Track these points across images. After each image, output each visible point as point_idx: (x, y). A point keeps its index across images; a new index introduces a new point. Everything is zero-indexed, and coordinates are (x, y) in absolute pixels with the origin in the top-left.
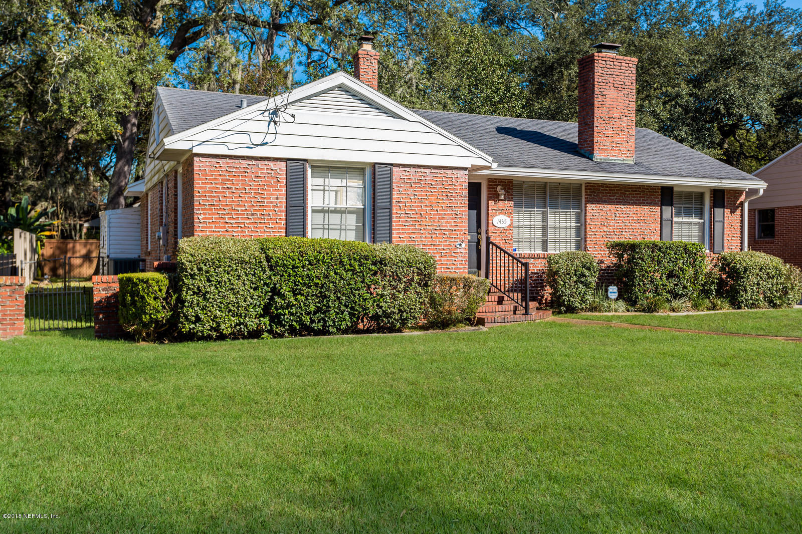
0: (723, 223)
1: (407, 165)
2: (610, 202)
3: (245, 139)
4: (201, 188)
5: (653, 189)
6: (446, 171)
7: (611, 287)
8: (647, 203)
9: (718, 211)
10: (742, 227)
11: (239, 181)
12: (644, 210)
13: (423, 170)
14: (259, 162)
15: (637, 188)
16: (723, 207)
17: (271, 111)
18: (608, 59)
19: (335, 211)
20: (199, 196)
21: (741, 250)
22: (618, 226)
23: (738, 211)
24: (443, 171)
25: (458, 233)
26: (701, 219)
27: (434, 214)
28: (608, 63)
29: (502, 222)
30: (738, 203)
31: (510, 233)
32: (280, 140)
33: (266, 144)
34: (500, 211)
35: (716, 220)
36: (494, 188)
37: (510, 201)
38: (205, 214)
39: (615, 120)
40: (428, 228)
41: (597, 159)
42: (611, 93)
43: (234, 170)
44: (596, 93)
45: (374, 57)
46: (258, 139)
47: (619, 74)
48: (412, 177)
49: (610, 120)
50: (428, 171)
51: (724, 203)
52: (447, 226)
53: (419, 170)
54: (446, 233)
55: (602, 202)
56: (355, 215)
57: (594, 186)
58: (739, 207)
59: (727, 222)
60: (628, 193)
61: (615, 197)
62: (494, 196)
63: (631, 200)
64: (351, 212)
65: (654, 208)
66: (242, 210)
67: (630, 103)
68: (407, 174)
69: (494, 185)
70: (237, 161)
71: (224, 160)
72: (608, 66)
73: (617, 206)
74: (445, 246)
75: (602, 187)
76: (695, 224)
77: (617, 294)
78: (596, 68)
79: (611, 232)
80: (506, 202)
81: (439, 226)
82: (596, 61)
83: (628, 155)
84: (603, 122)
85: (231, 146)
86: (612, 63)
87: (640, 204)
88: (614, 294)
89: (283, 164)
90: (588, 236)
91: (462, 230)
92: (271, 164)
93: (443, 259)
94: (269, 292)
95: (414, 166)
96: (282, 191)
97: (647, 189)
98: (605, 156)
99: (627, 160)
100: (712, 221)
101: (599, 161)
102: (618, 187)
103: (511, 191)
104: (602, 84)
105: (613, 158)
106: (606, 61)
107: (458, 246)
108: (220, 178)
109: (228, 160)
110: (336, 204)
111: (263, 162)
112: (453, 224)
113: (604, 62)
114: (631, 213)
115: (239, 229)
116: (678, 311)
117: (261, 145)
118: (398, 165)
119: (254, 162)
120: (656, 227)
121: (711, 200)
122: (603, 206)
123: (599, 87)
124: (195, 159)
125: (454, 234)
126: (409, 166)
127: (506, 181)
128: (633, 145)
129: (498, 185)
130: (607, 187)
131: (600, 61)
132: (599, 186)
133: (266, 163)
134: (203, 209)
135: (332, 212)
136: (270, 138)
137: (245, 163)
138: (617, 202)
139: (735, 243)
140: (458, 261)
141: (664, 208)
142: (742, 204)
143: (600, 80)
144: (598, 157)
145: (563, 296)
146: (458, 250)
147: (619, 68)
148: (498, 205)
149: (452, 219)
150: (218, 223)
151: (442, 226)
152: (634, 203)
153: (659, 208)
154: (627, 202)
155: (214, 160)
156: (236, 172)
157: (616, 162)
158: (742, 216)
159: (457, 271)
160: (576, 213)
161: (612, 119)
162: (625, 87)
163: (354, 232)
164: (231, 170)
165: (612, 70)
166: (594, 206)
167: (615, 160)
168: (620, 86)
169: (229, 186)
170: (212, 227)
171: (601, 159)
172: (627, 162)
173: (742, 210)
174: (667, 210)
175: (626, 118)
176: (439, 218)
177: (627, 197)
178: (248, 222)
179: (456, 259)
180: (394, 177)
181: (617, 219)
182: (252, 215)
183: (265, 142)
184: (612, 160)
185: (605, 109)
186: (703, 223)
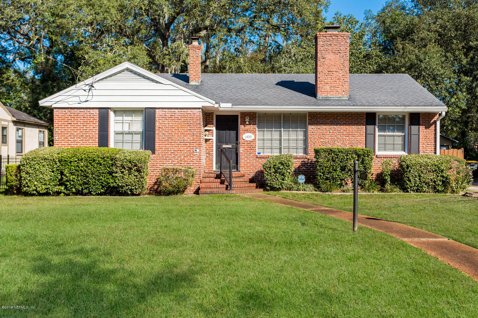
0: (419, 135)
1: (164, 108)
2: (325, 124)
3: (77, 99)
4: (57, 124)
5: (359, 114)
6: (187, 110)
7: (300, 176)
8: (354, 124)
9: (414, 128)
10: (435, 138)
11: (75, 120)
12: (354, 128)
13: (173, 110)
14: (85, 110)
15: (348, 114)
16: (419, 124)
17: (90, 85)
18: (328, 36)
19: (129, 133)
20: (56, 128)
21: (435, 153)
22: (332, 138)
23: (433, 127)
24: (185, 110)
25: (195, 144)
26: (403, 133)
27: (180, 134)
28: (327, 38)
29: (248, 137)
30: (432, 121)
31: (254, 144)
32: (95, 98)
33: (87, 101)
34: (247, 131)
35: (412, 133)
36: (244, 118)
37: (255, 125)
38: (59, 136)
39: (333, 73)
40: (176, 141)
41: (319, 97)
42: (330, 56)
43: (73, 114)
44: (318, 57)
45: (197, 48)
46: (83, 99)
47: (336, 44)
48: (167, 114)
49: (329, 73)
50: (176, 110)
51: (419, 122)
52: (188, 140)
53: (171, 110)
54: (187, 144)
55: (319, 123)
56: (140, 135)
57: (314, 114)
58: (433, 124)
59: (422, 135)
60: (339, 118)
61: (330, 121)
62: (244, 123)
63: (342, 122)
64: (136, 134)
65: (360, 126)
66: (76, 134)
67: (345, 61)
68: (164, 113)
69: (244, 116)
70: (74, 110)
71: (68, 110)
72: (327, 40)
73: (331, 126)
74: (186, 151)
75: (319, 114)
76: (399, 136)
77: (304, 180)
78: (318, 42)
79: (327, 142)
80: (252, 126)
81: (183, 140)
82: (318, 38)
83: (343, 94)
84: (324, 74)
85: (70, 103)
86: (331, 38)
87: (349, 124)
88: (302, 180)
89: (97, 111)
90: (309, 145)
91: (197, 142)
92: (91, 111)
93: (185, 158)
94: (59, 173)
95: (168, 108)
96: (96, 124)
97: (355, 115)
98: (326, 95)
99: (343, 97)
100: (410, 134)
101: (321, 98)
102: (332, 114)
103: (255, 119)
104: (323, 51)
105: (331, 96)
106: (326, 37)
107: (195, 151)
108: (66, 119)
109: (70, 110)
110: (129, 129)
111: (87, 110)
112: (192, 139)
113: (325, 38)
114: (341, 130)
115: (75, 143)
116: (347, 192)
117: (85, 102)
118: (159, 108)
119: (82, 110)
120: (362, 138)
121: (409, 120)
122: (320, 126)
123: (321, 53)
124: (55, 110)
125: (192, 145)
126: (165, 108)
127: (252, 113)
128: (347, 87)
129: (246, 116)
130: (324, 114)
131: (321, 37)
132: (318, 114)
133: (89, 110)
134: (58, 134)
135: (126, 134)
136: (89, 98)
137: (78, 111)
138: (331, 123)
139: (429, 148)
140: (195, 159)
141: (368, 127)
142: (435, 122)
143: (322, 49)
144: (320, 96)
145: (267, 180)
146: (195, 154)
147: (336, 40)
148: (246, 127)
149: (191, 136)
150: (65, 140)
151: (185, 140)
152: (344, 124)
153: (365, 126)
154: (339, 124)
155: (63, 110)
156: (73, 115)
157: (334, 98)
158: (435, 130)
159: (194, 165)
160: (304, 131)
161: (331, 72)
162: (341, 52)
163: (140, 144)
164: (71, 115)
165: (331, 42)
166: (314, 126)
167: (333, 97)
168: (337, 52)
169: (70, 122)
170: (62, 142)
171: (323, 98)
172: (342, 98)
173: (436, 126)
174: (371, 127)
175: (342, 71)
176: (183, 136)
177: (339, 120)
178: (79, 139)
179: (194, 158)
180: (156, 115)
181: (331, 134)
182: (82, 136)
183: (87, 100)
184: (331, 97)
185: (326, 66)
186: (405, 135)
